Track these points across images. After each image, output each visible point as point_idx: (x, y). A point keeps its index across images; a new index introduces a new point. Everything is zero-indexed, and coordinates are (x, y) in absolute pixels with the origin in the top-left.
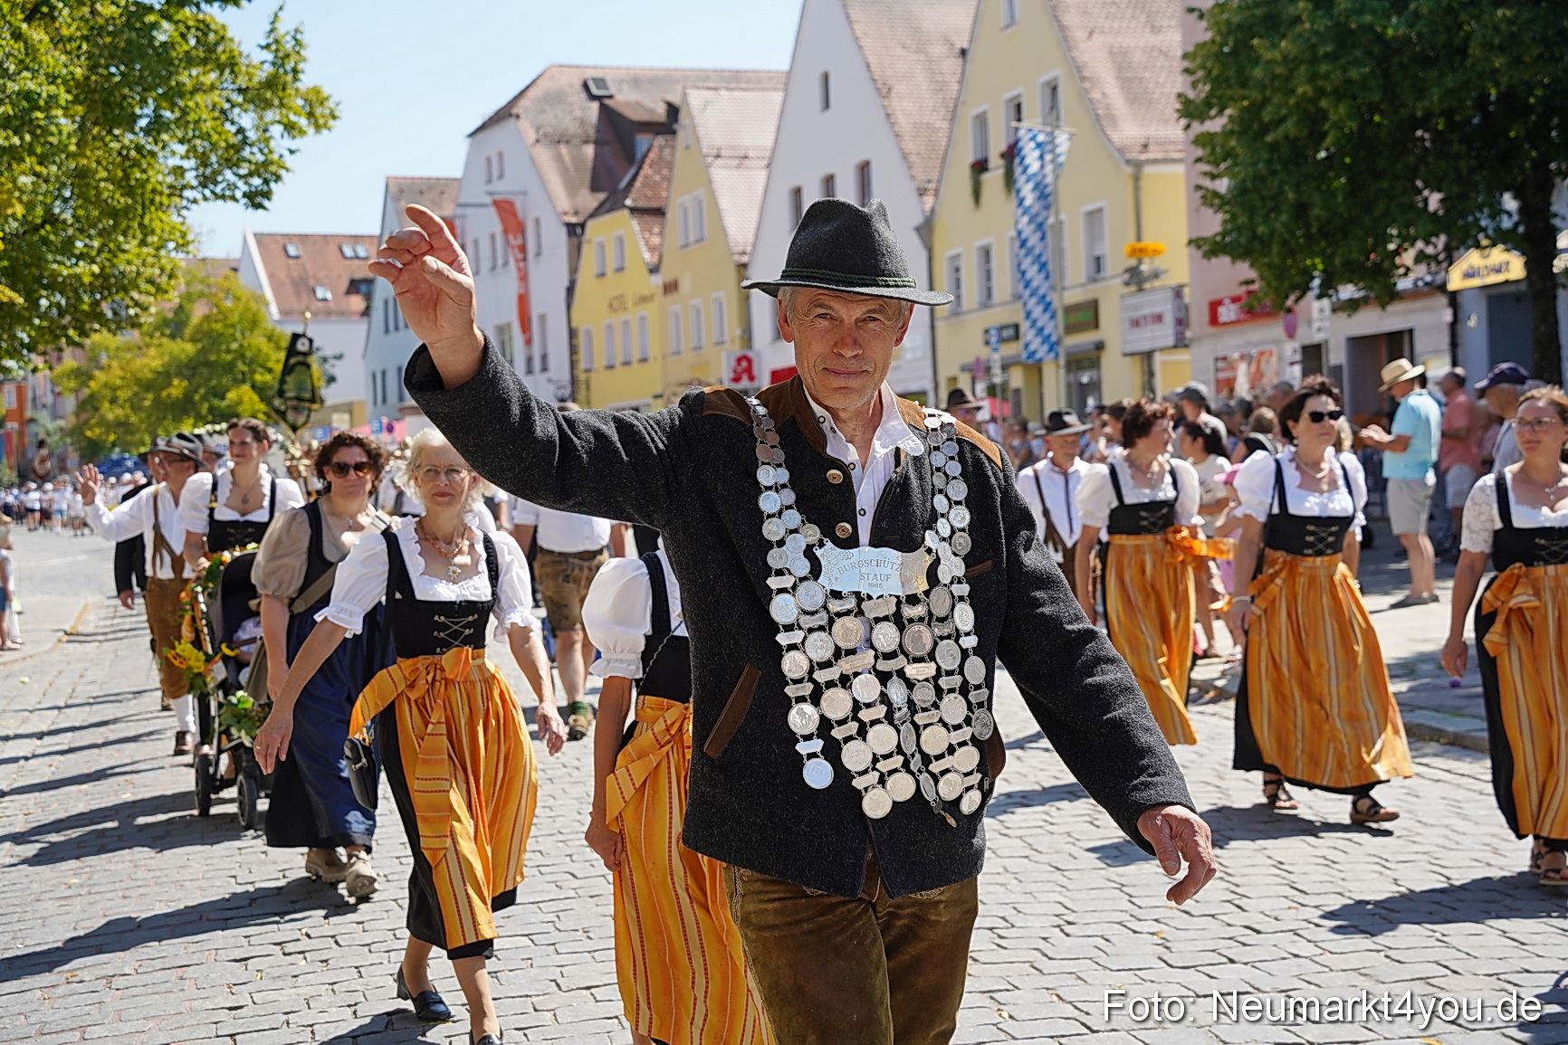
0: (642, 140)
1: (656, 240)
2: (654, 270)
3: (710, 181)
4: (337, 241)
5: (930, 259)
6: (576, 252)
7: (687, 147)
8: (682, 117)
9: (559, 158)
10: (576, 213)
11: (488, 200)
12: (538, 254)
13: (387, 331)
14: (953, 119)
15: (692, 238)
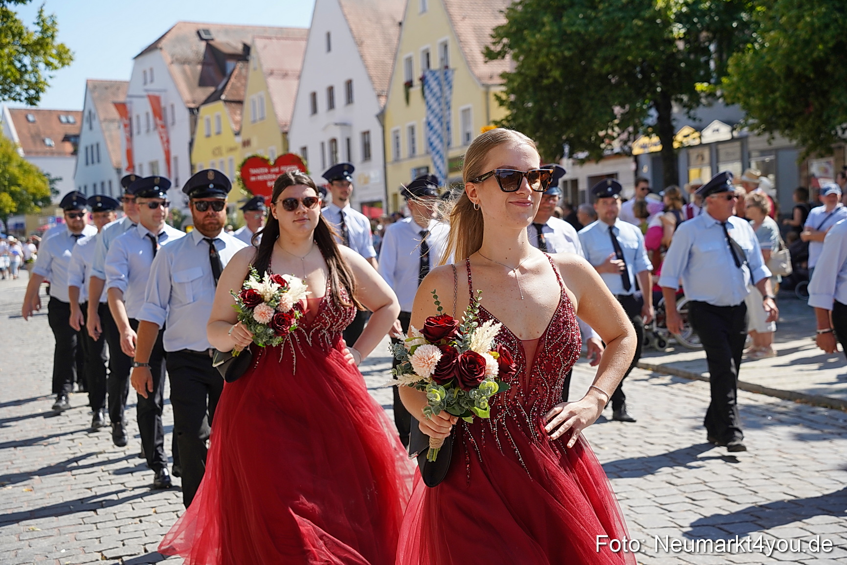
0: (230, 64)
1: (238, 118)
2: (237, 134)
3: (267, 87)
4: (56, 114)
5: (384, 132)
6: (194, 123)
7: (255, 69)
8: (253, 53)
9: (184, 72)
10: (194, 102)
11: (145, 94)
12: (173, 123)
13: (87, 164)
14: (395, 58)
15: (258, 117)
